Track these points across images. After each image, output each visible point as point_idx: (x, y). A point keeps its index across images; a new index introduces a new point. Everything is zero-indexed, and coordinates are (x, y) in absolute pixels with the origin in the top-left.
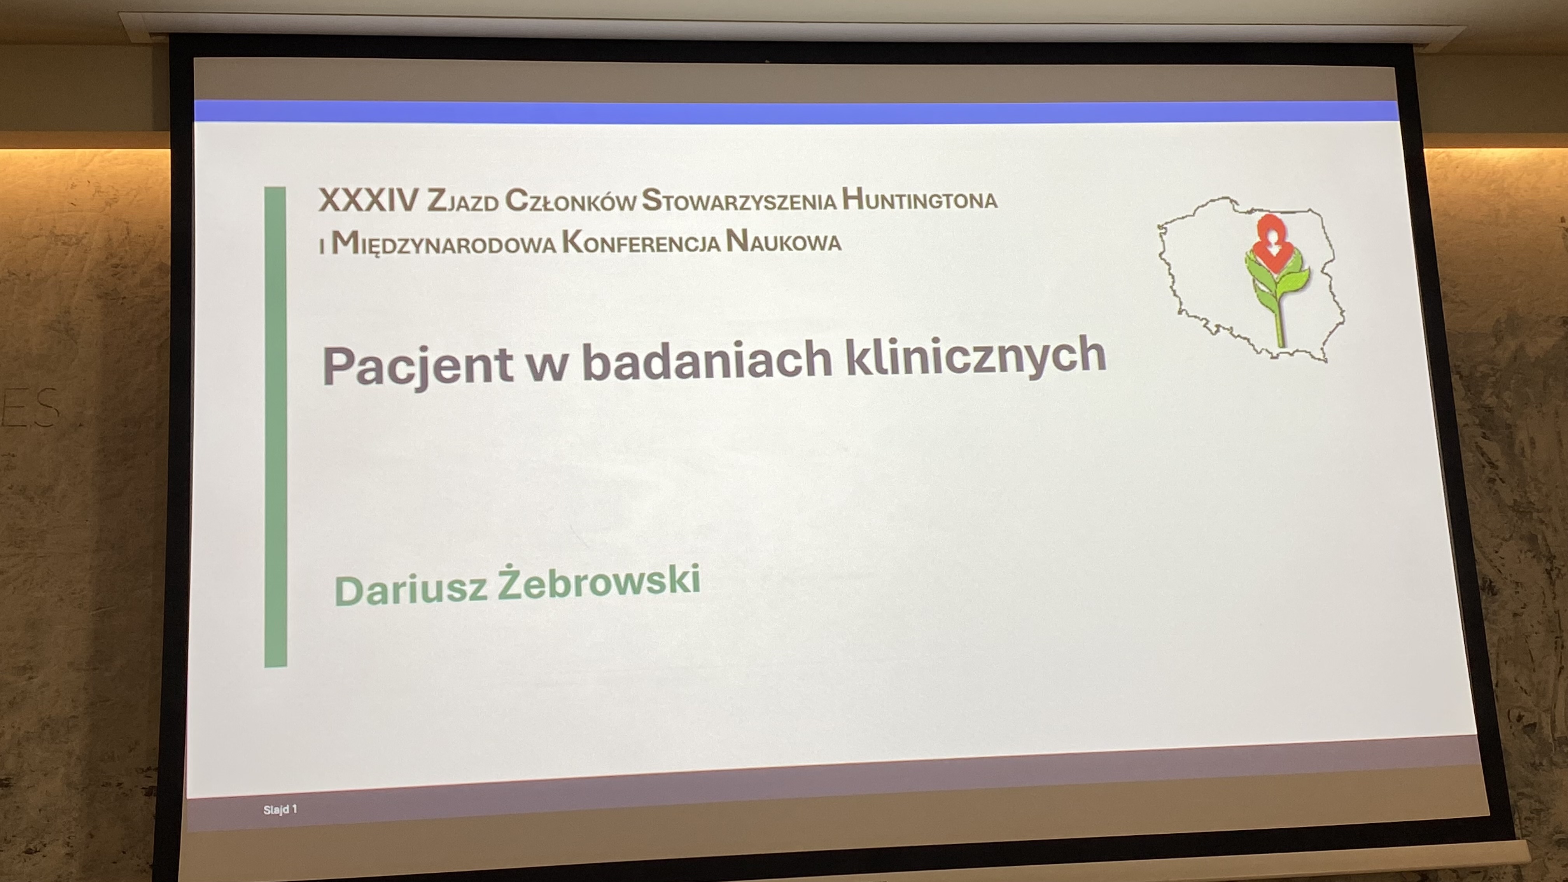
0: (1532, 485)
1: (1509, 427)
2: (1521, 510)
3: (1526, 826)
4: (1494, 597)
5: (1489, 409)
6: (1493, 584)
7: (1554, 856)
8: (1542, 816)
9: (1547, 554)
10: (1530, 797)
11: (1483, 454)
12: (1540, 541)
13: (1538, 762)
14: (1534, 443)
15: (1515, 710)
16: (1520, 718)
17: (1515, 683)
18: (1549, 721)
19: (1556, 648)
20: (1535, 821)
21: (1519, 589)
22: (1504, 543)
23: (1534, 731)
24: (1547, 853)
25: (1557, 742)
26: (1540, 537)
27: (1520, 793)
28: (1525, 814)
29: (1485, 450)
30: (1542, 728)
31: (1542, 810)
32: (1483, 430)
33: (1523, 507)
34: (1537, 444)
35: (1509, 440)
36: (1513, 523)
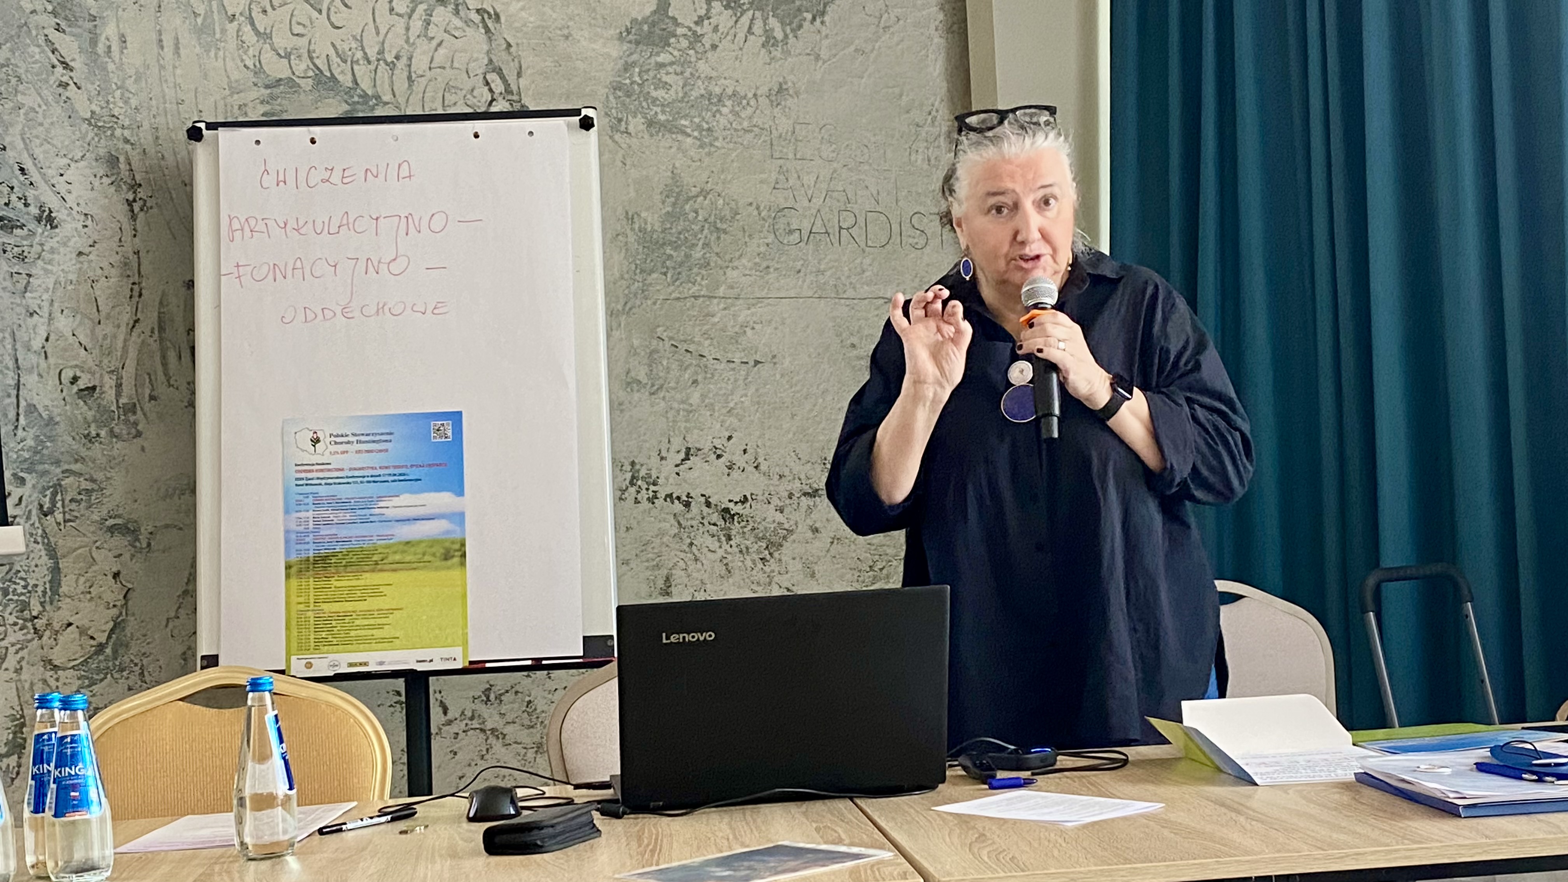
0: (118, 93)
1: (93, 18)
2: (100, 124)
3: (72, 510)
4: (53, 231)
6: (53, 215)
7: (105, 546)
8: (93, 498)
9: (129, 181)
10: (81, 474)
11: (54, 51)
12: (123, 166)
13: (94, 433)
14: (125, 42)
15: (68, 370)
16: (75, 380)
17: (71, 337)
18: (113, 383)
19: (131, 297)
20: (83, 504)
21: (89, 223)
22: (73, 165)
23: (93, 396)
24: (95, 541)
25: (121, 410)
26: (122, 159)
27: (67, 471)
28: (71, 494)
29: (57, 46)
30: (103, 393)
31: (93, 490)
32: (57, 21)
33: (104, 122)
34: (128, 44)
35: (91, 36)
36: (87, 140)
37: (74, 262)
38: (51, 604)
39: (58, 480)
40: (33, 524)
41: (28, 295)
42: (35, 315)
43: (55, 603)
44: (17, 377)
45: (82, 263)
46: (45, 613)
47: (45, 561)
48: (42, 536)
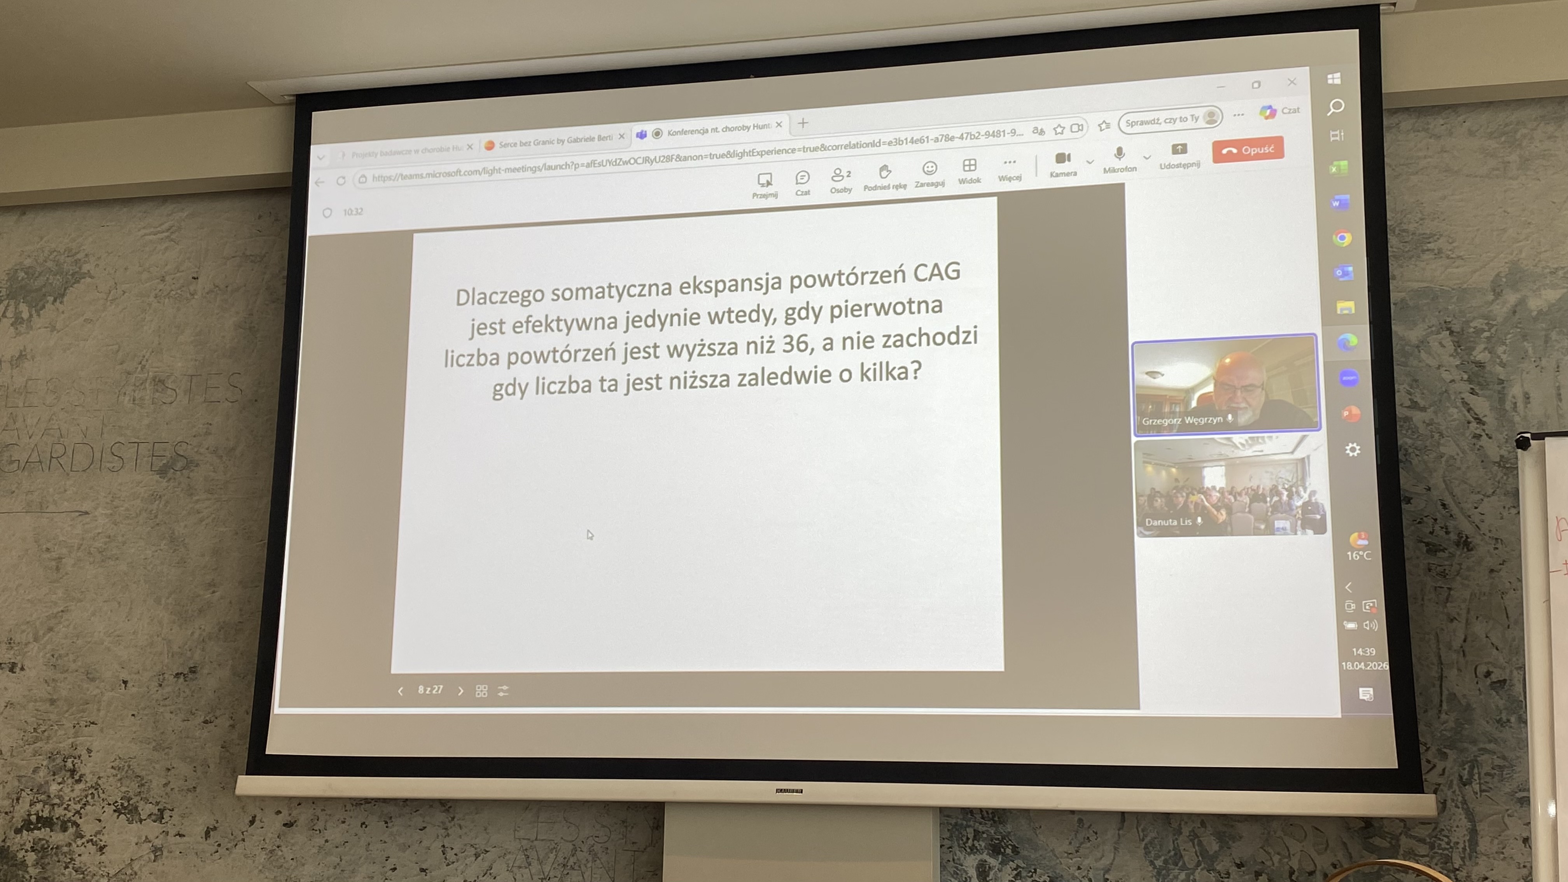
1: (1501, 382)
2: (1507, 466)
3: (1486, 782)
4: (1469, 553)
5: (1480, 365)
6: (1469, 540)
7: (1516, 814)
8: (1504, 773)
10: (1495, 753)
11: (1469, 410)
13: (1504, 719)
14: (1528, 398)
15: (1483, 666)
16: (1488, 674)
17: (1485, 639)
18: (1521, 677)
20: (1496, 778)
21: (1499, 546)
22: (1486, 499)
23: (1503, 688)
24: (1508, 810)
27: (1483, 749)
28: (1486, 769)
29: (1471, 406)
30: (1514, 685)
31: (1505, 767)
32: (1472, 386)
33: (1511, 464)
34: (1531, 400)
35: (1501, 396)
36: (1497, 479)
37: (1487, 578)
38: (1470, 859)
39: (1474, 756)
40: (1454, 792)
41: (1448, 605)
42: (1455, 622)
43: (1473, 858)
44: (1440, 670)
45: (1493, 578)
46: (1464, 867)
47: (1464, 822)
48: (1461, 802)
